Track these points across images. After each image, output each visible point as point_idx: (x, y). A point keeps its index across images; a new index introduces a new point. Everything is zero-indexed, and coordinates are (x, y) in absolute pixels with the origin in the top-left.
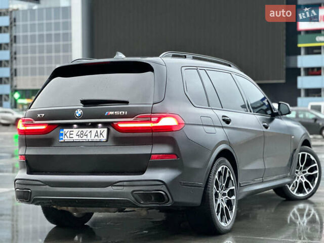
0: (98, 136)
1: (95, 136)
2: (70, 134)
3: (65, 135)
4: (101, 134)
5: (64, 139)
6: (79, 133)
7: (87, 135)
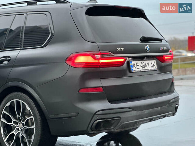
0: (152, 66)
1: (151, 66)
2: (137, 66)
3: (134, 66)
4: (154, 65)
5: (134, 70)
6: (142, 65)
7: (147, 66)
